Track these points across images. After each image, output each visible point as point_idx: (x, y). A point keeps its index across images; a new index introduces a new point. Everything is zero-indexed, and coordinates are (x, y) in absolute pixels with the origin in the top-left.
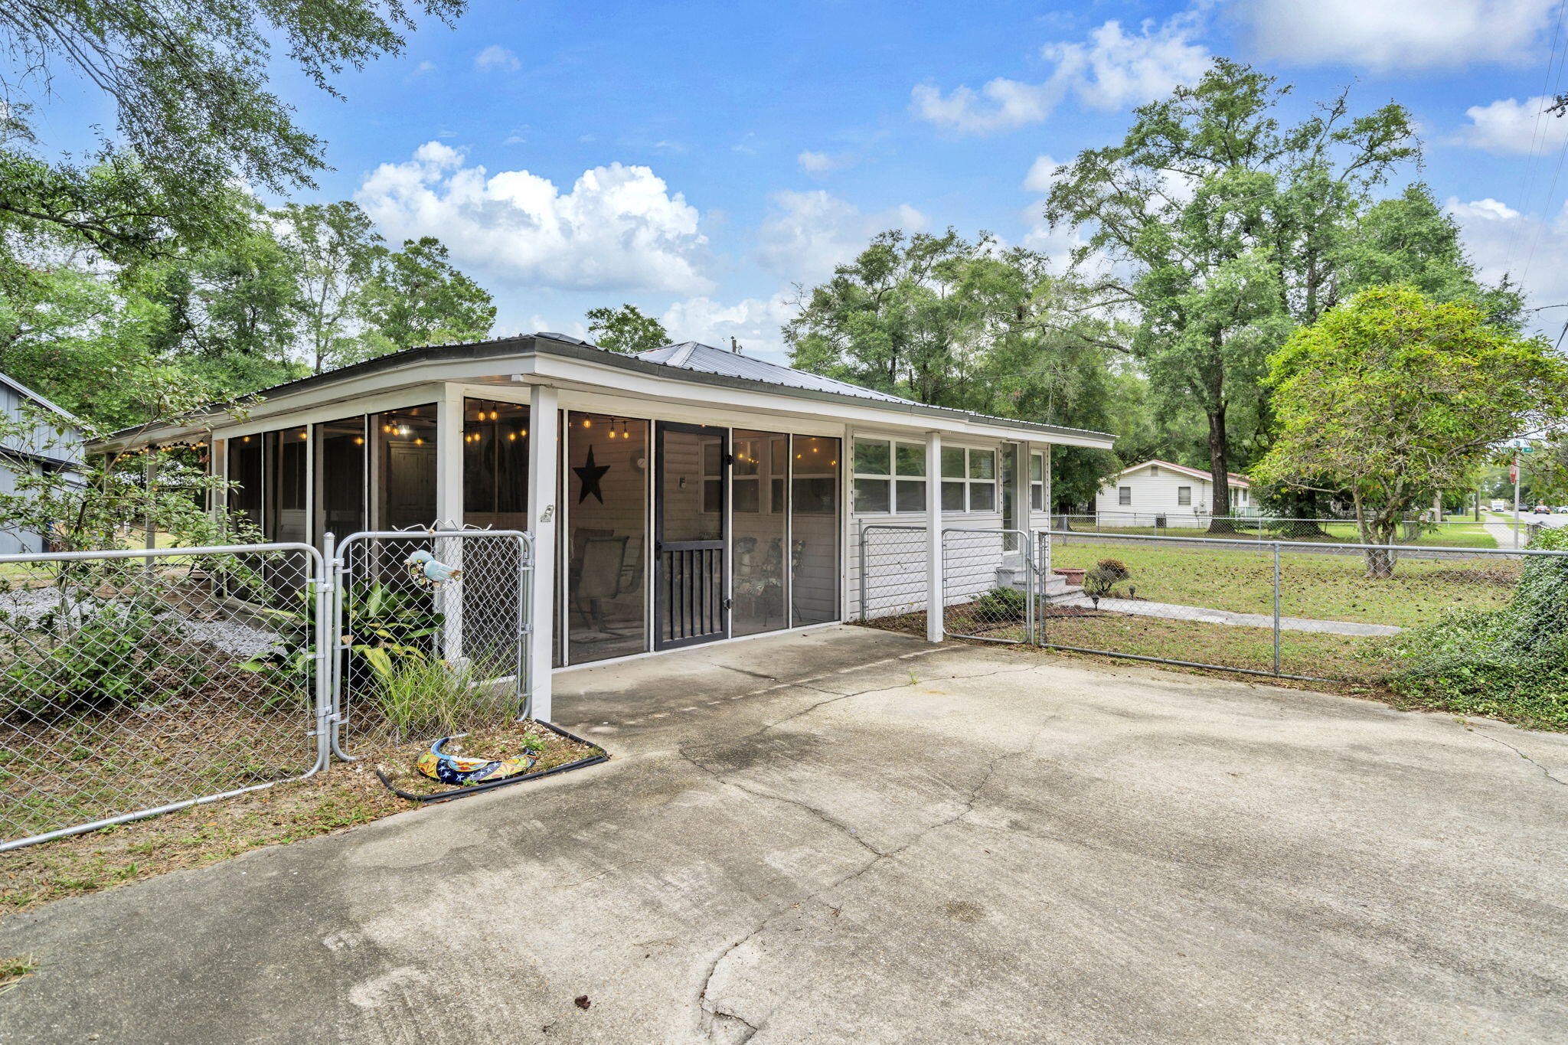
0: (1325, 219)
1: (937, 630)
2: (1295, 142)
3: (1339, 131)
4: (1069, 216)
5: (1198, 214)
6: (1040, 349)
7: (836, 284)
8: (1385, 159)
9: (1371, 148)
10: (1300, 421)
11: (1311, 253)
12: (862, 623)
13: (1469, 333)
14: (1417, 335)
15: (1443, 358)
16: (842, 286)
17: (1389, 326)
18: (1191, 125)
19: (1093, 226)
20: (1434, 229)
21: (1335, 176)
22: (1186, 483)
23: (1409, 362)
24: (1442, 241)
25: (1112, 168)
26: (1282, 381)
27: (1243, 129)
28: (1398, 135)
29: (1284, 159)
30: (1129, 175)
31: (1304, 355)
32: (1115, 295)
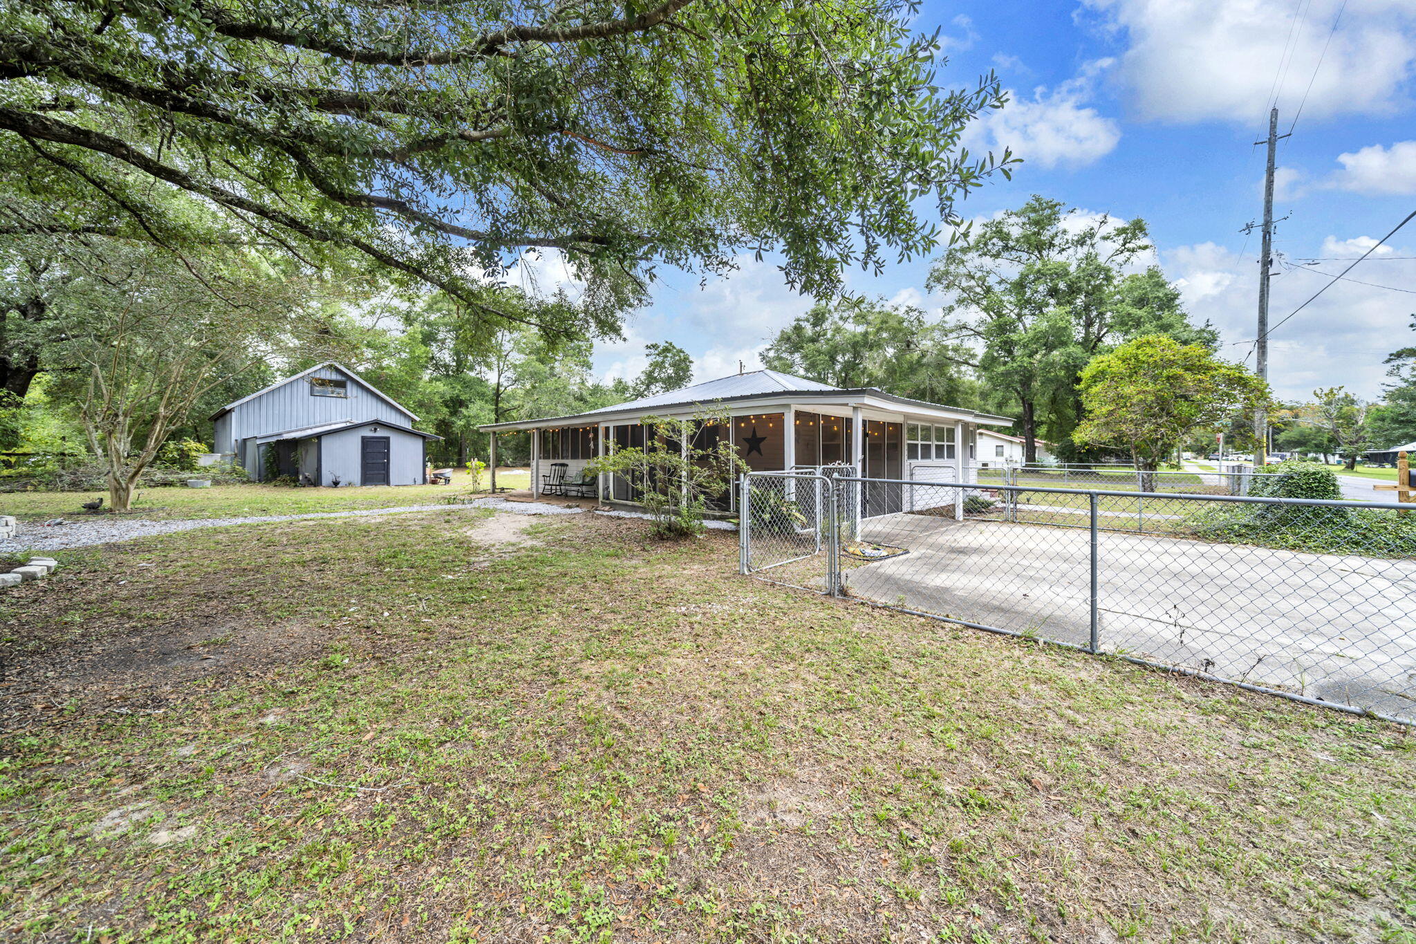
0: (1098, 288)
1: (959, 513)
2: (1078, 241)
3: (1105, 234)
4: (940, 287)
5: (1020, 286)
6: (923, 365)
7: (795, 328)
8: (1133, 251)
9: (1124, 245)
10: (1104, 410)
11: (1087, 308)
12: (912, 513)
13: (1203, 362)
14: (1172, 363)
15: (1188, 376)
16: (798, 329)
17: (1157, 358)
18: (1016, 232)
19: (955, 293)
20: (1166, 295)
21: (1101, 260)
22: (1000, 443)
23: (1168, 378)
24: (1169, 301)
25: (965, 258)
26: (1090, 386)
27: (1046, 236)
28: (1140, 235)
29: (1071, 251)
30: (978, 261)
31: (1103, 372)
32: (965, 332)
